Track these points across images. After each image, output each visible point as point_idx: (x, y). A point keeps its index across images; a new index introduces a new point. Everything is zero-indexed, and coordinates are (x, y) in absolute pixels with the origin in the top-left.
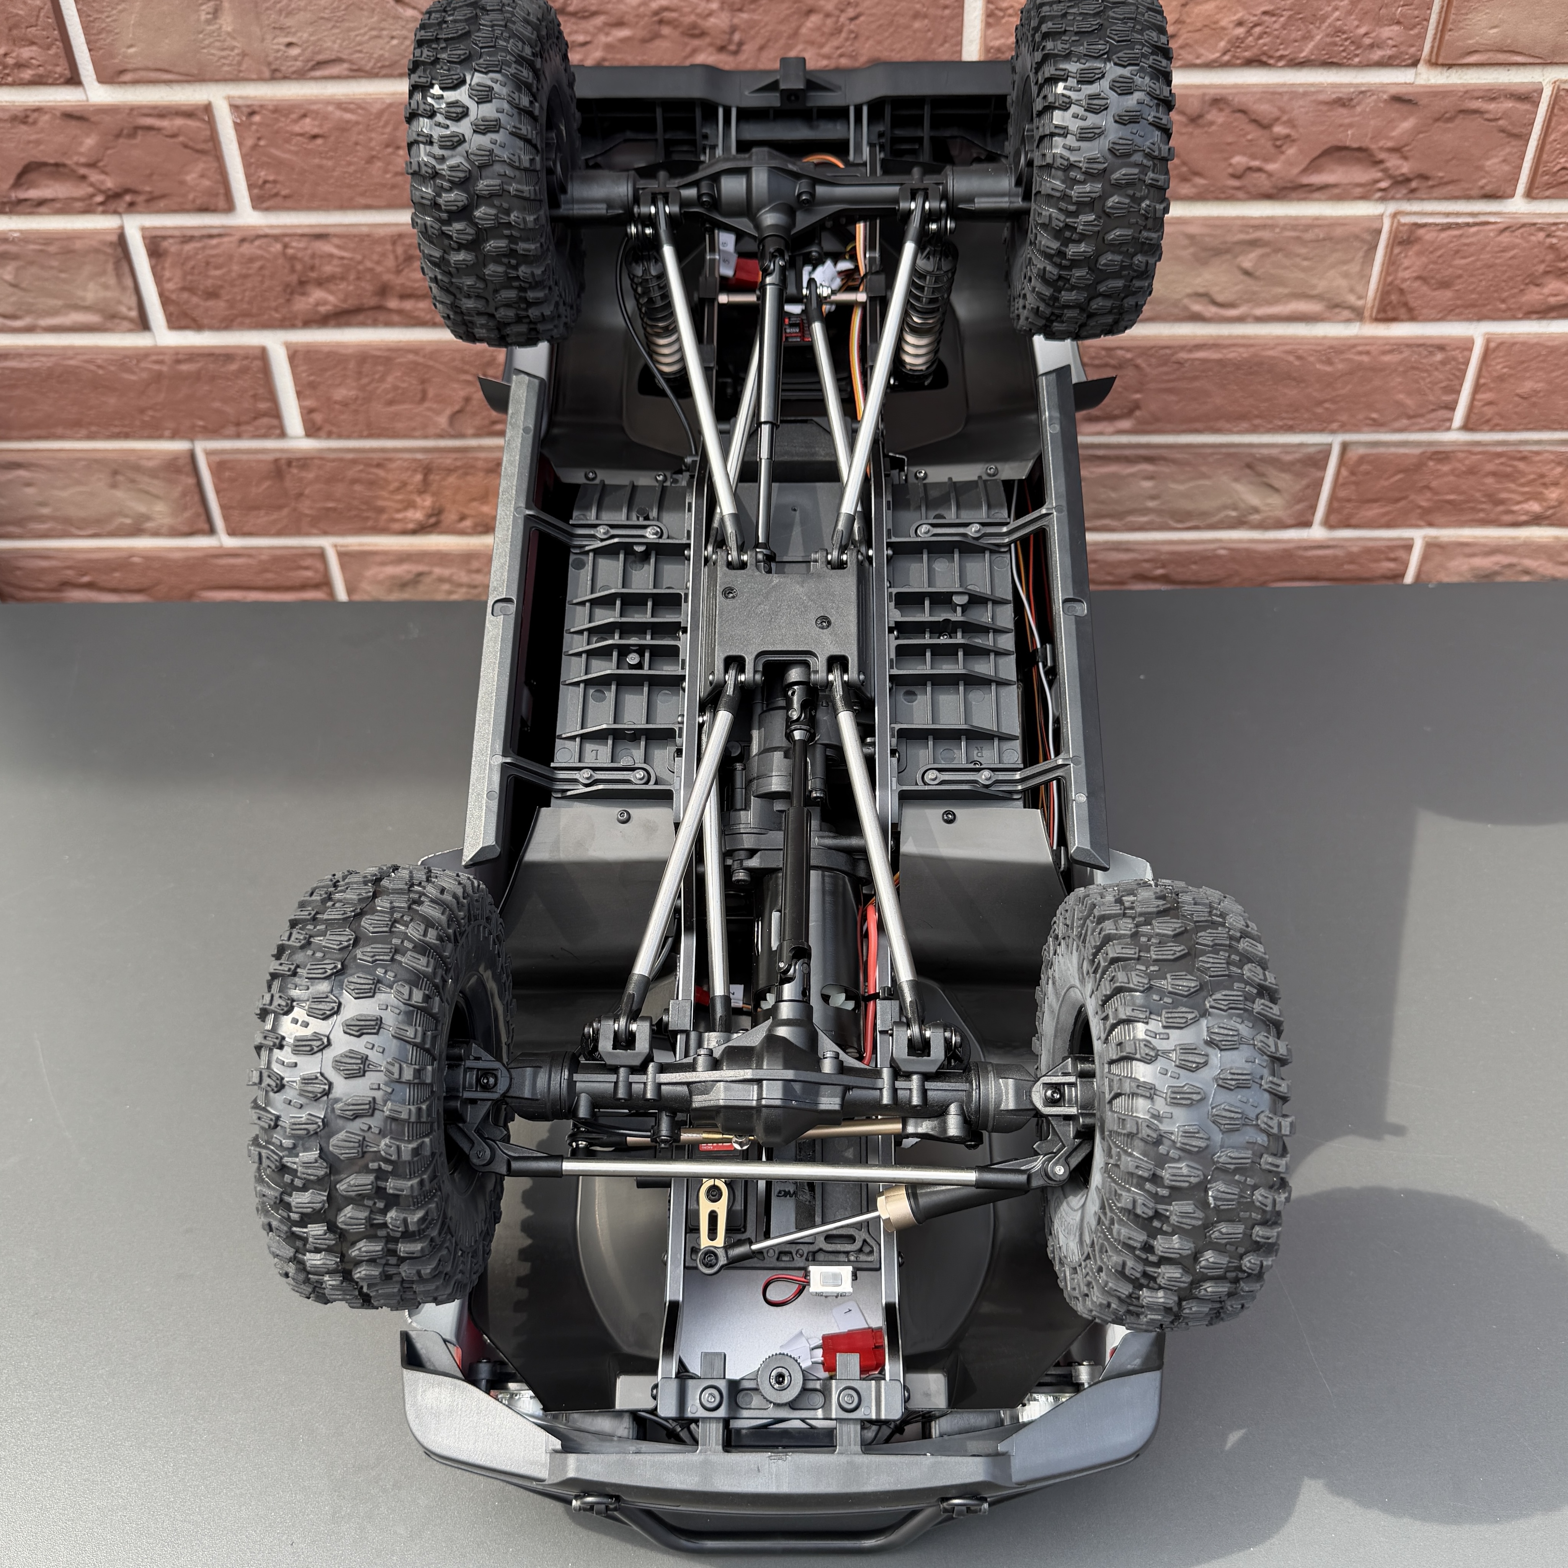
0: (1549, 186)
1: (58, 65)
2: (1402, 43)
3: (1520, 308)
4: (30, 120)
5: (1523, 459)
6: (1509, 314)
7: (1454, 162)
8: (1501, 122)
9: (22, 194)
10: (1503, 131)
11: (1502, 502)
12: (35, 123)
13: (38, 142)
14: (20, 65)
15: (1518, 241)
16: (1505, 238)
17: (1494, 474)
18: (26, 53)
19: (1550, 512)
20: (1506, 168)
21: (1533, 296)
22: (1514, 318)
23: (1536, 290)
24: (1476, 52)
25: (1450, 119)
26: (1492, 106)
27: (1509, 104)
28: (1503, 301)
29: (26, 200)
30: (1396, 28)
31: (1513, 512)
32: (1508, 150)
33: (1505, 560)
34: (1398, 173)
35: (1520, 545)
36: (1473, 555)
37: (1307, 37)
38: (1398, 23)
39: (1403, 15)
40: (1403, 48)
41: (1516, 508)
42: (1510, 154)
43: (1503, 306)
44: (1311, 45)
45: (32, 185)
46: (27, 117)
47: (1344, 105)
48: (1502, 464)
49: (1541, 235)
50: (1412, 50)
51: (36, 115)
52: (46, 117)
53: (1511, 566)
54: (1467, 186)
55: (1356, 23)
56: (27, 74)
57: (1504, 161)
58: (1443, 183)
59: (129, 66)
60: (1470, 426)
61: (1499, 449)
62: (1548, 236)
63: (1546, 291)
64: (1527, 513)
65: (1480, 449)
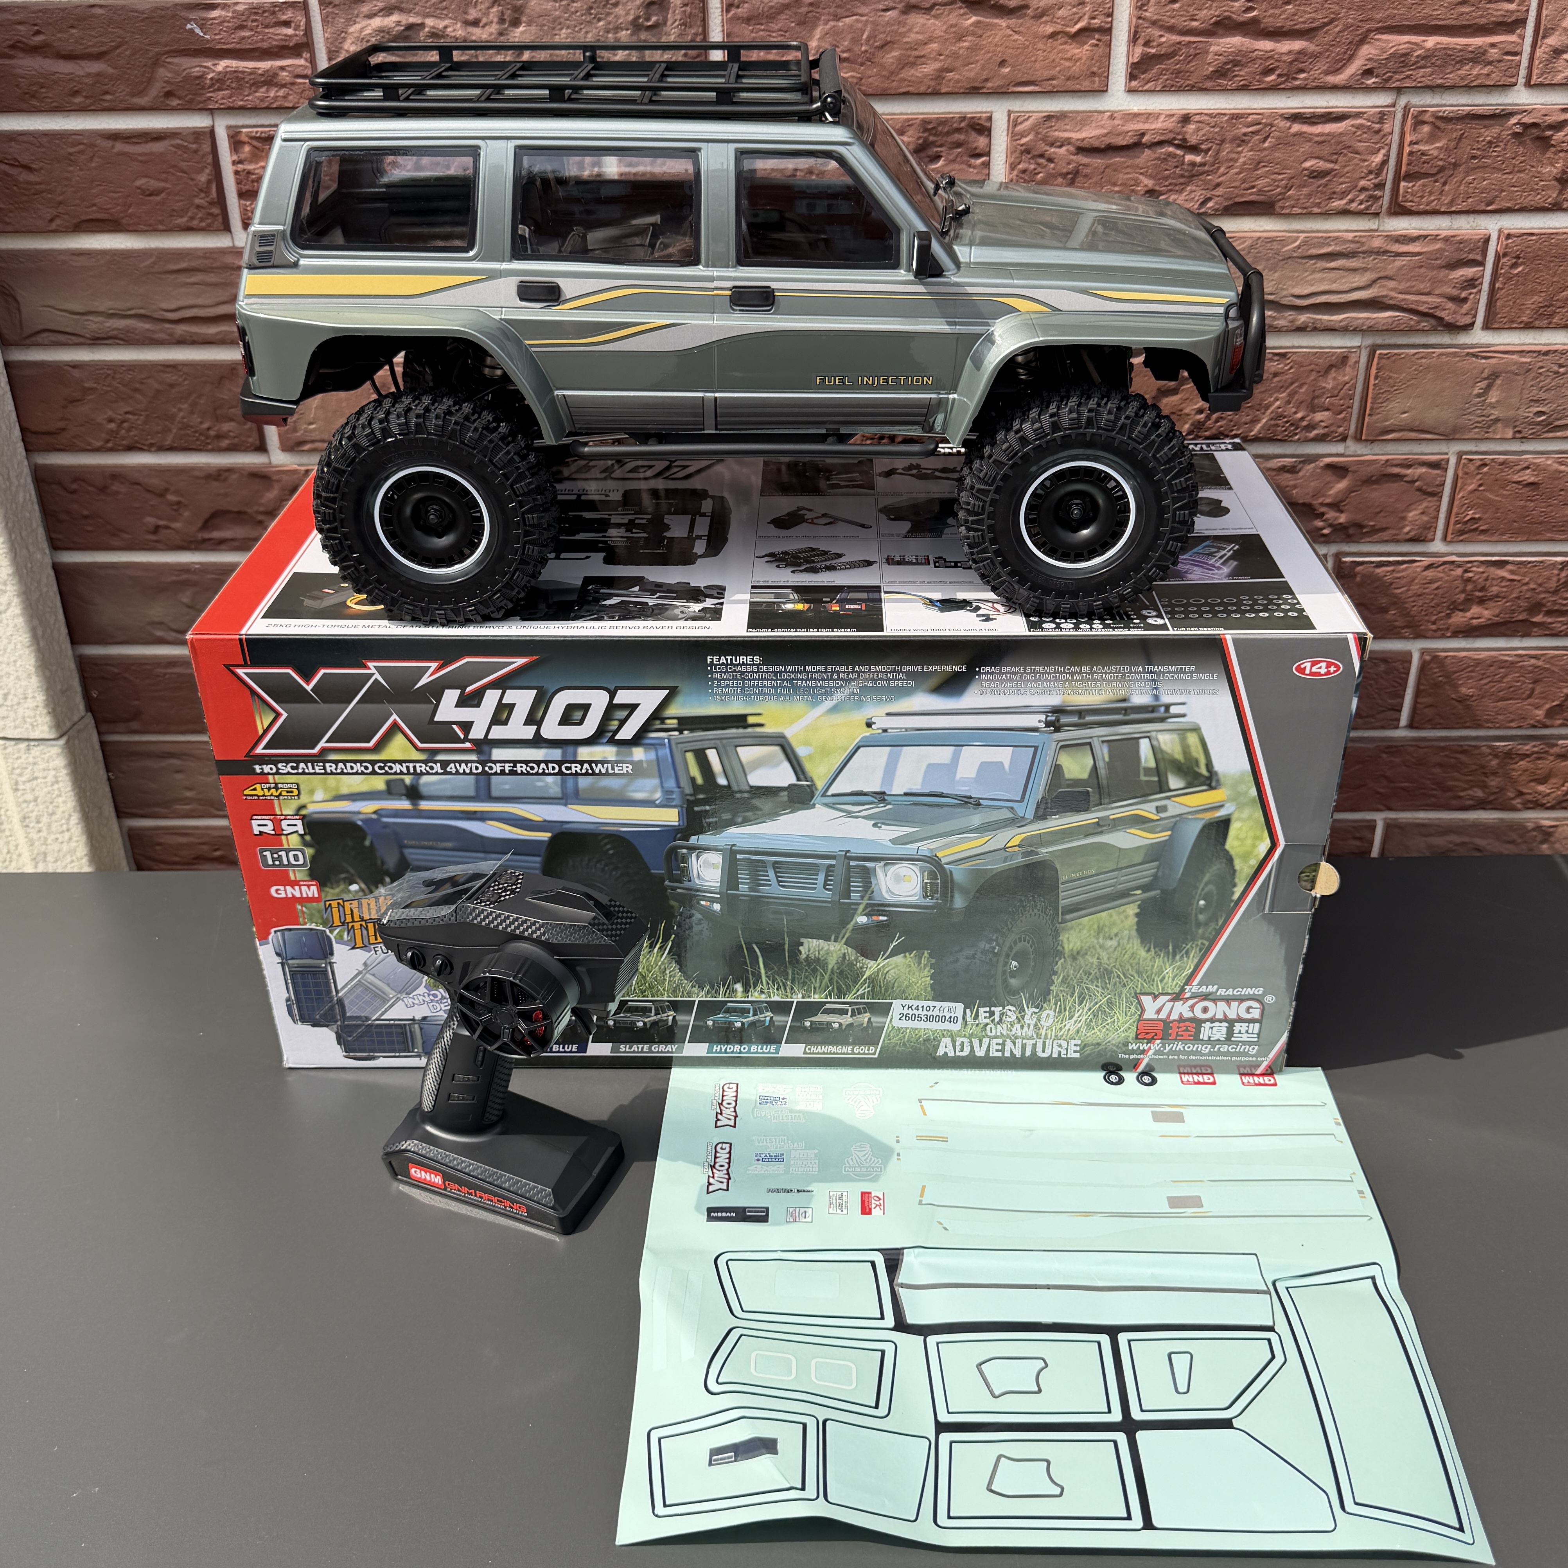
0: (1462, 532)
1: (250, 437)
2: (1332, 425)
3: (1448, 629)
4: (222, 478)
5: (1464, 752)
6: (1440, 633)
7: (1382, 514)
8: (1417, 484)
9: (207, 535)
10: (1419, 490)
11: (1450, 789)
12: (225, 480)
13: (226, 495)
14: (219, 437)
15: (1441, 575)
16: (1430, 573)
17: (1440, 765)
18: (226, 427)
19: (1492, 798)
20: (1425, 518)
21: (1459, 618)
22: (1443, 636)
23: (1461, 614)
24: (1393, 431)
25: (1376, 482)
26: (1409, 471)
27: (1423, 470)
28: (1434, 623)
29: (210, 539)
30: (1326, 413)
31: (1460, 797)
32: (1425, 504)
33: (1457, 839)
34: (1336, 522)
35: (1470, 826)
36: (1431, 835)
37: (1255, 421)
38: (1328, 409)
39: (1331, 404)
40: (1332, 428)
41: (1462, 794)
42: (1427, 507)
43: (1434, 627)
44: (1259, 426)
45: (216, 528)
46: (219, 475)
47: (1288, 471)
48: (1446, 756)
49: (1459, 571)
50: (1341, 429)
51: (227, 474)
52: (235, 476)
53: (1463, 844)
54: (1394, 532)
55: (1294, 410)
56: (225, 443)
57: (1423, 513)
58: (1375, 531)
59: (308, 438)
60: (1415, 725)
61: (1443, 744)
62: (1466, 571)
63: (1469, 614)
64: (1472, 798)
65: (1427, 744)
